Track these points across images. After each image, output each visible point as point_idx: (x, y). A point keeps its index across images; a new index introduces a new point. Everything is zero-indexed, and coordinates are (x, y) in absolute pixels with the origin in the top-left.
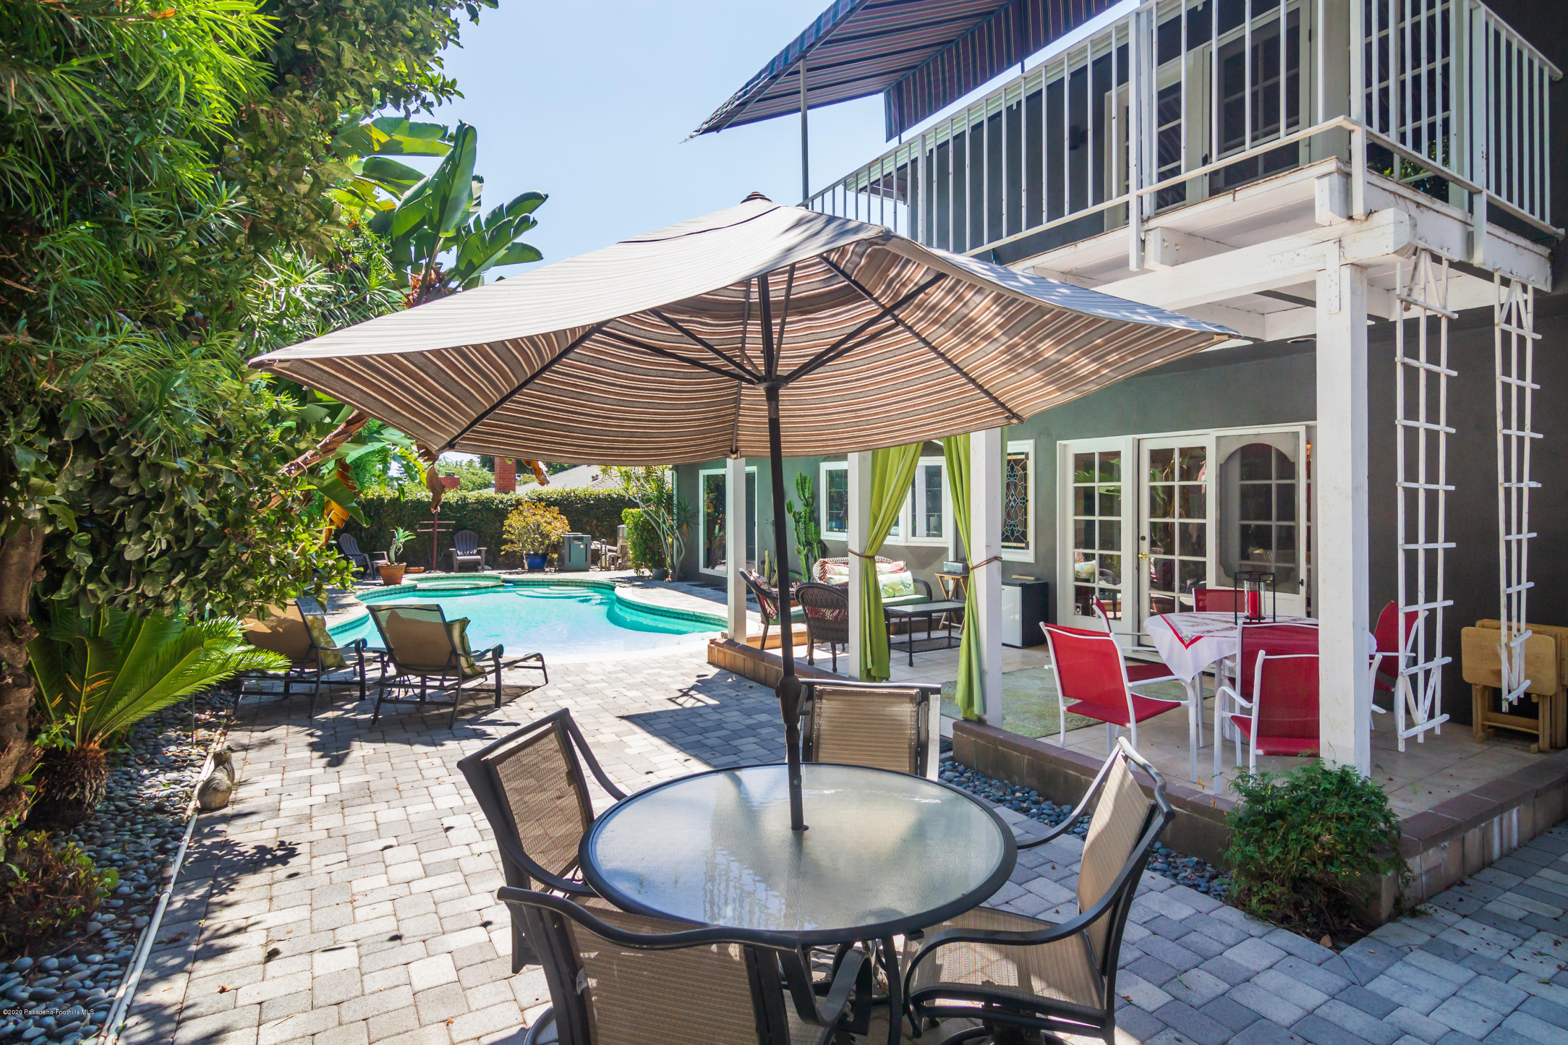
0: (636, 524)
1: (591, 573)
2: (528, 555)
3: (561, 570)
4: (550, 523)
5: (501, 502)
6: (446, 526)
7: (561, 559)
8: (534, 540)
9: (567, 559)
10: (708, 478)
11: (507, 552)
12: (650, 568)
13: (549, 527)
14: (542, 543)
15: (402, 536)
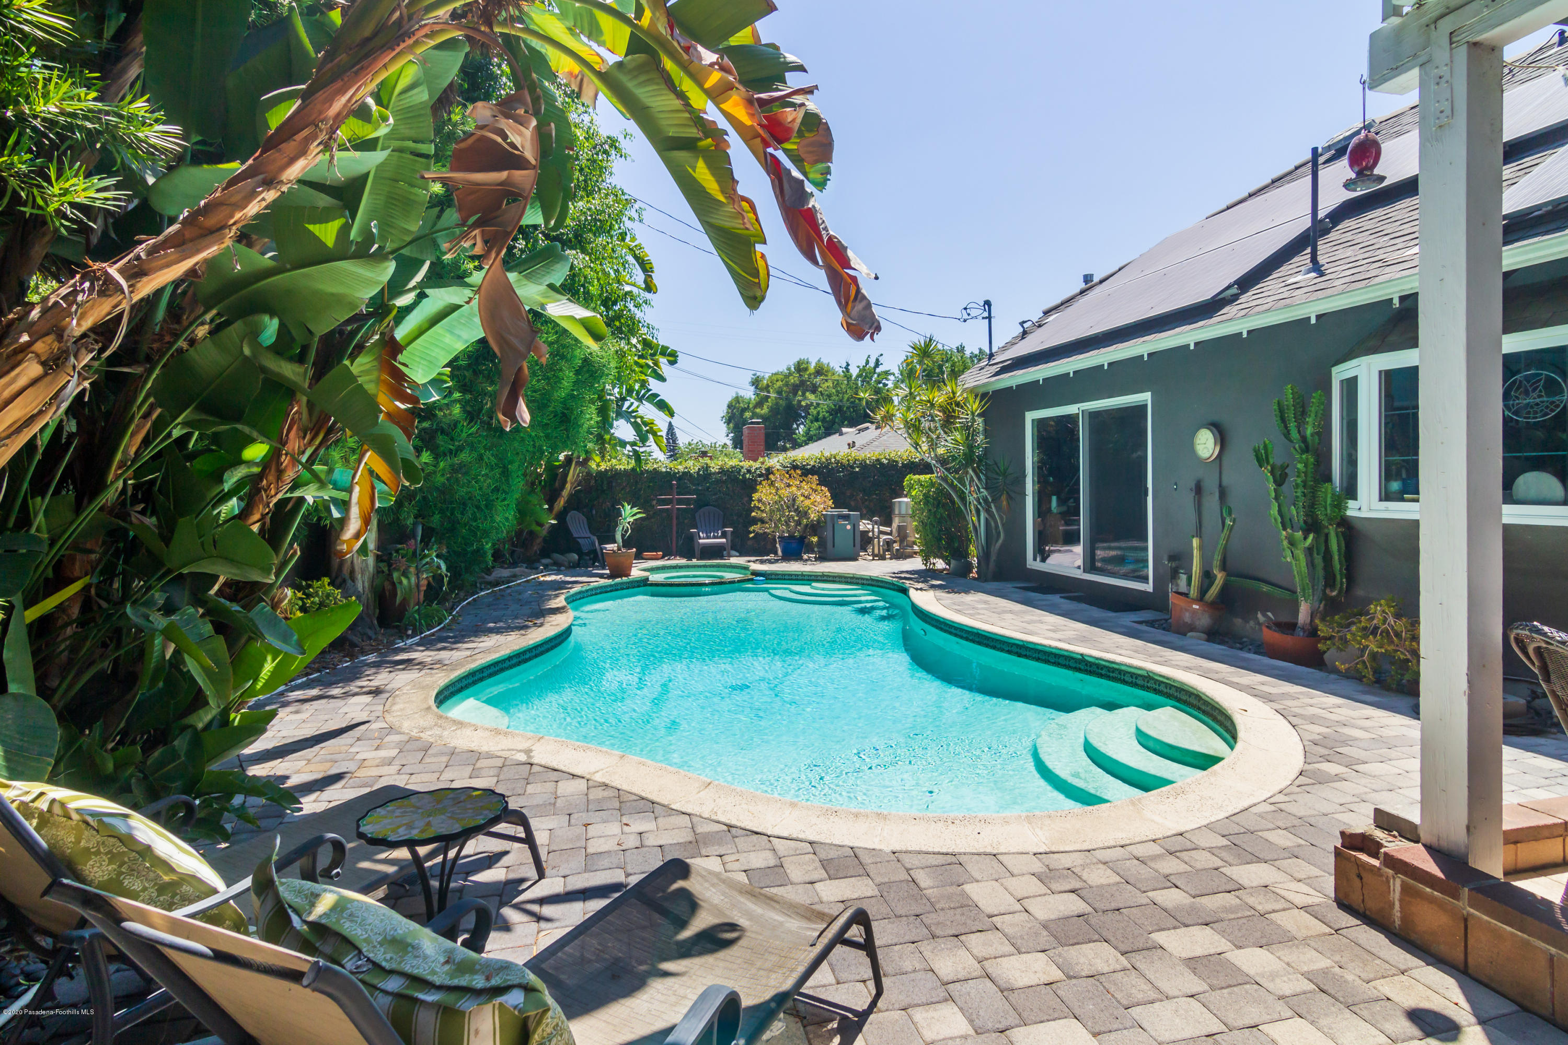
0: (926, 496)
1: (860, 562)
2: (781, 537)
3: (822, 558)
4: (807, 497)
5: (749, 471)
6: (687, 502)
7: (822, 543)
8: (789, 518)
9: (829, 544)
10: (1040, 424)
11: (757, 534)
12: (944, 558)
13: (807, 502)
14: (798, 523)
15: (629, 514)
